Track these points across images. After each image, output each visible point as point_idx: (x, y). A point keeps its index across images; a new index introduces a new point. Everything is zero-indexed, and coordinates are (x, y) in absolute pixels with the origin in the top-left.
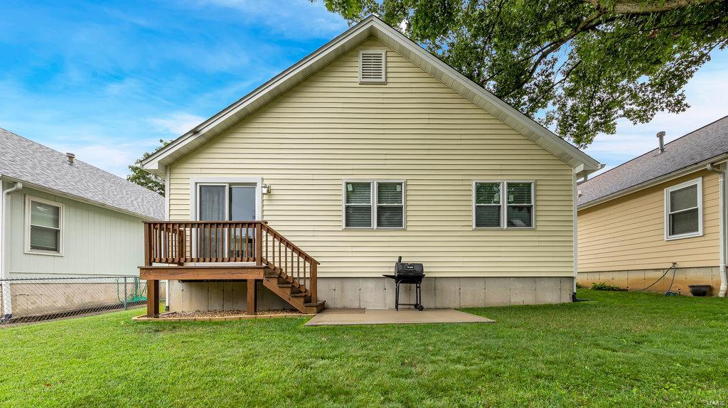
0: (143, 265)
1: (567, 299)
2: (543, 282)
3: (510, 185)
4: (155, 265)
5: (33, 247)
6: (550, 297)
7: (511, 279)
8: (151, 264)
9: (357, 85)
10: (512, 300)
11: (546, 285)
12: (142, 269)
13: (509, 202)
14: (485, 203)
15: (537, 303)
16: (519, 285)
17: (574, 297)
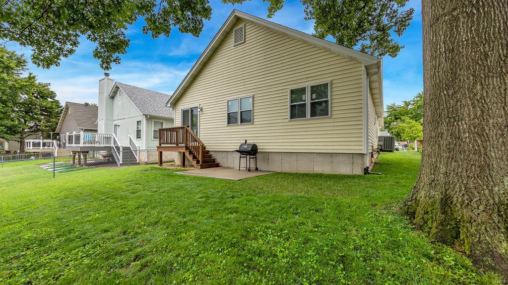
0: (158, 145)
1: (358, 171)
2: (338, 157)
3: (312, 87)
4: (162, 145)
5: (154, 138)
6: (344, 169)
7: (315, 154)
8: (160, 145)
9: (233, 48)
10: (315, 169)
11: (341, 159)
12: (158, 147)
13: (312, 99)
14: (296, 102)
15: (333, 173)
16: (320, 159)
17: (366, 171)
